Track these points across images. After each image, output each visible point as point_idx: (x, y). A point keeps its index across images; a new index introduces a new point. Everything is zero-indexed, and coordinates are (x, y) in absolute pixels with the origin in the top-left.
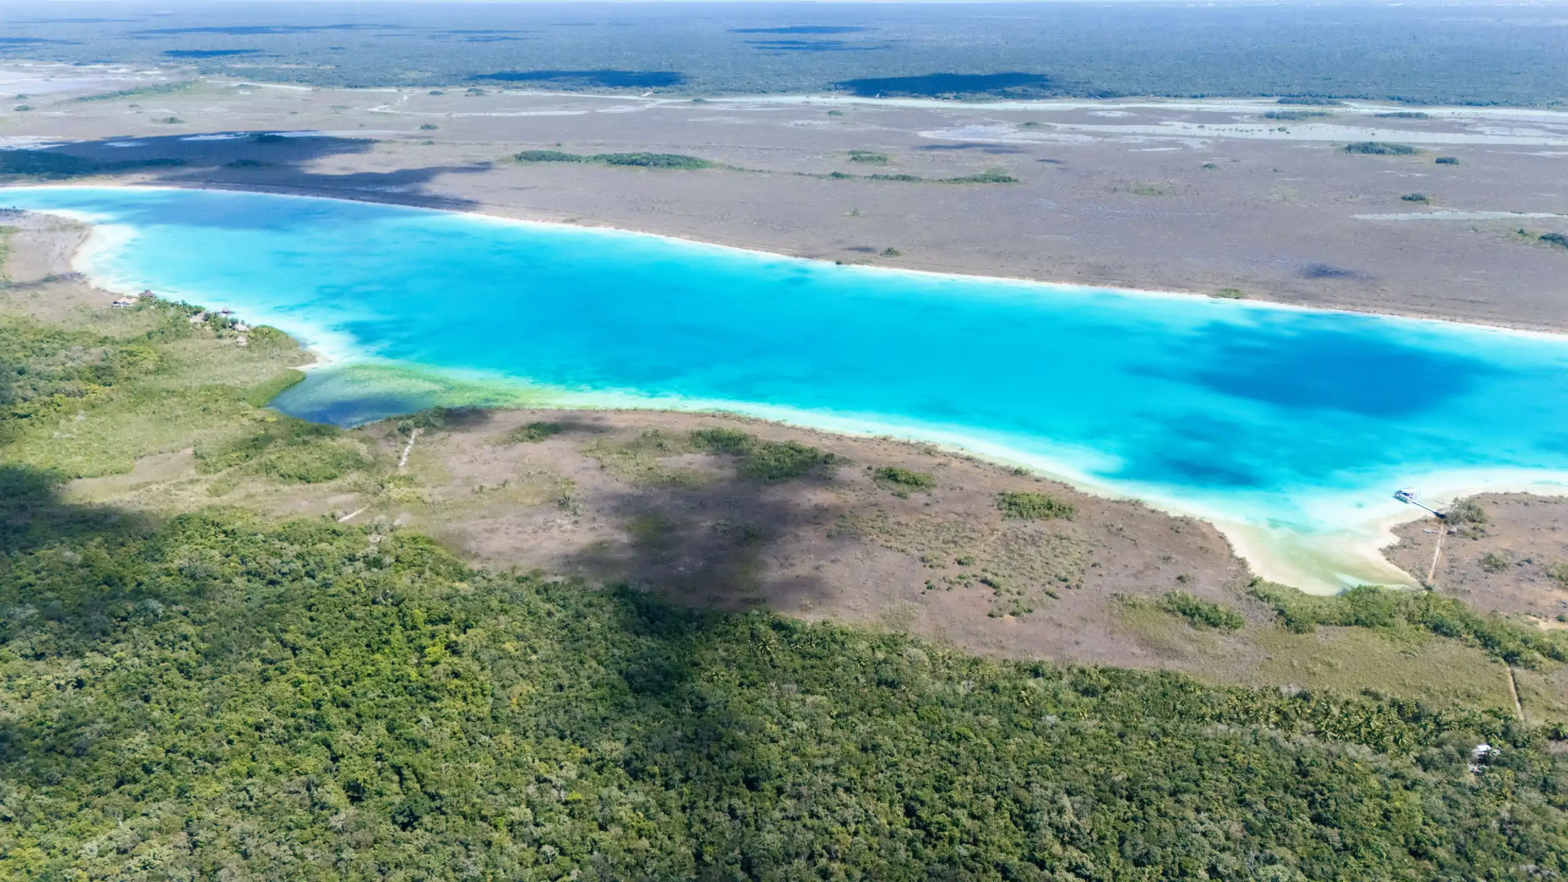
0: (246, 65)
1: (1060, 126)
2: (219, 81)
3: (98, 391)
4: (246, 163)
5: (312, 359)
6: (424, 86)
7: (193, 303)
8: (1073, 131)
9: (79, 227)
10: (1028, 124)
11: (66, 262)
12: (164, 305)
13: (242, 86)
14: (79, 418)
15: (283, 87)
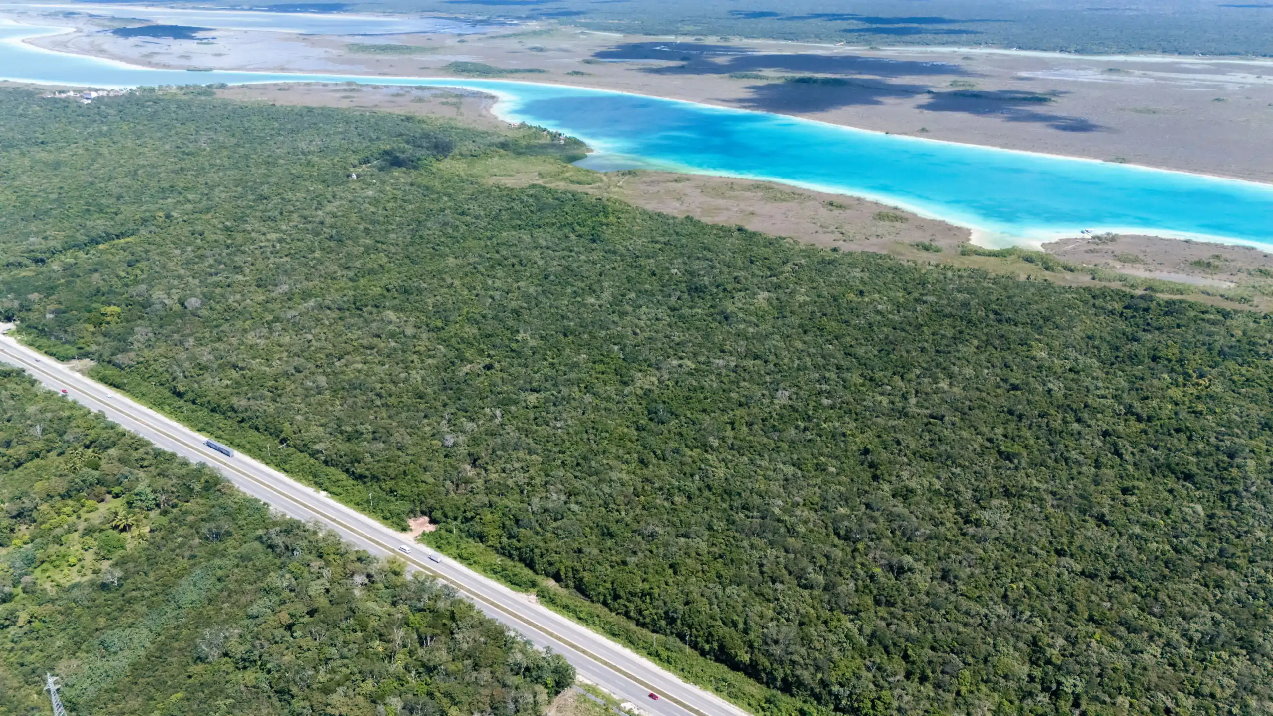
0: (588, 21)
1: (1137, 72)
2: (570, 29)
3: (502, 151)
4: (577, 73)
5: (592, 151)
6: (693, 35)
7: (543, 127)
8: (1145, 75)
9: (493, 98)
10: (1111, 70)
11: (488, 111)
12: (530, 128)
13: (582, 33)
14: (496, 159)
15: (606, 34)
